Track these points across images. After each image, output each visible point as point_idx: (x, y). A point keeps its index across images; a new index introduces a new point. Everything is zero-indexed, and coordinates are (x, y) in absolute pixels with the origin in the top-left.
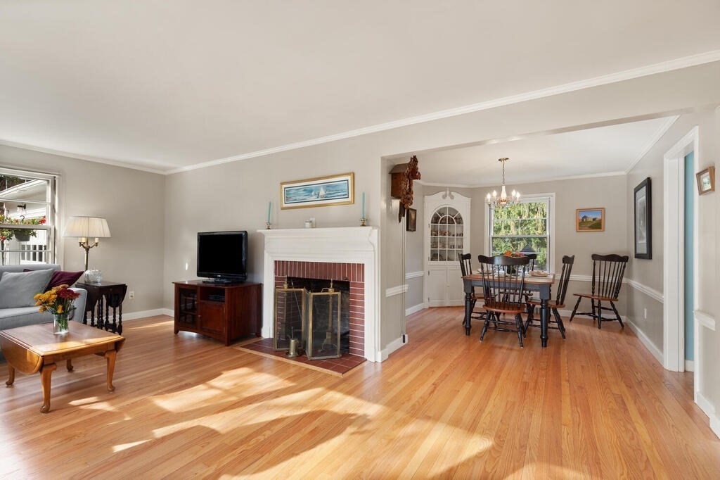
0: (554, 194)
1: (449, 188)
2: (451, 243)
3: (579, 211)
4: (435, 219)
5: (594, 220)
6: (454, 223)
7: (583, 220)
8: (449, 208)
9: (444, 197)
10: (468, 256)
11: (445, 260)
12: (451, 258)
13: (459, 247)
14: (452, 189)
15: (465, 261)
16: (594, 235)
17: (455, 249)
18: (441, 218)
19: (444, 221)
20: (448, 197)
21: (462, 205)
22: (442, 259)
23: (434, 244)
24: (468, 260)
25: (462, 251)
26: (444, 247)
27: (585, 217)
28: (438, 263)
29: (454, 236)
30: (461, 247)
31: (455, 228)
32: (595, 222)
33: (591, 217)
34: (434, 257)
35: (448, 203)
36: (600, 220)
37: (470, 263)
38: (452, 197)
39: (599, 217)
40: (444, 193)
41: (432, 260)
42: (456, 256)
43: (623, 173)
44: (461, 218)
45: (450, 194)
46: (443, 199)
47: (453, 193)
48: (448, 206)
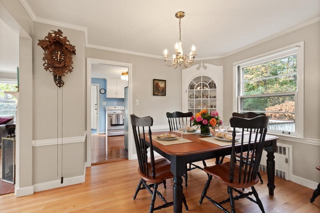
1: (203, 60)
4: (192, 86)
9: (198, 69)
14: (205, 61)
17: (209, 108)
18: (197, 85)
20: (202, 68)
35: (202, 73)
38: (205, 68)
40: (197, 65)
45: (204, 66)
46: (197, 70)
47: (206, 65)
48: (202, 75)
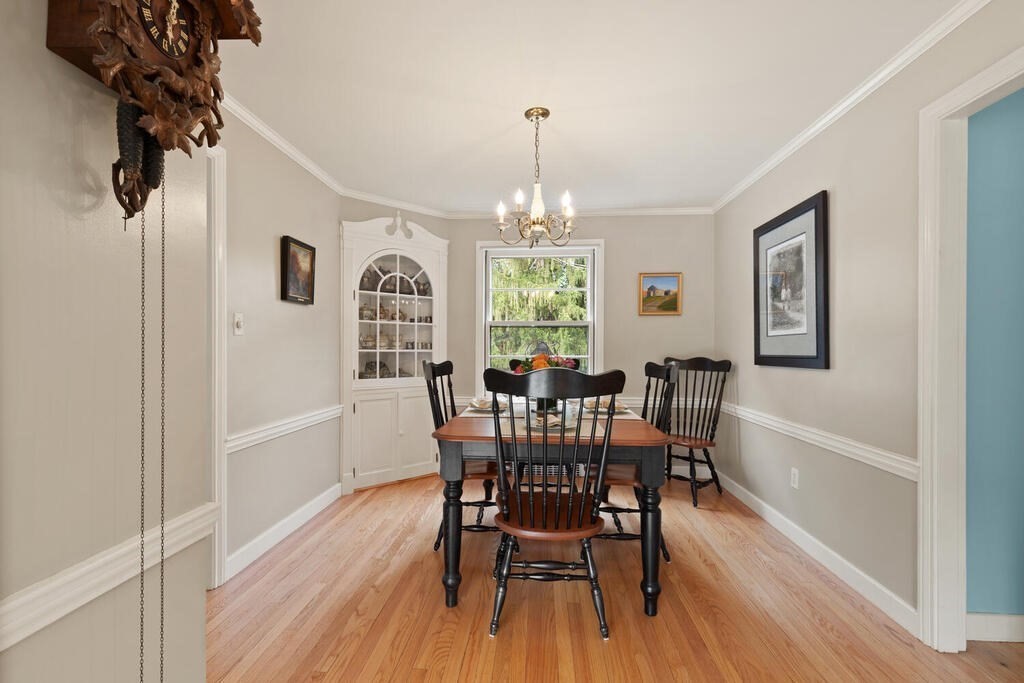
0: (602, 242)
1: (402, 211)
2: (407, 339)
3: (645, 275)
4: (369, 281)
5: (667, 293)
6: (412, 293)
7: (649, 293)
8: (401, 257)
9: (391, 230)
10: (446, 368)
11: (395, 376)
12: (405, 369)
13: (424, 346)
14: (408, 216)
15: (438, 379)
16: (663, 322)
17: (416, 350)
18: (384, 278)
19: (388, 288)
20: (399, 233)
21: (430, 255)
22: (386, 372)
23: (367, 339)
24: (445, 378)
25: (430, 354)
26: (391, 345)
27: (652, 288)
28: (377, 383)
29: (412, 320)
30: (428, 345)
31: (416, 304)
32: (667, 298)
33: (662, 287)
34: (368, 368)
35: (399, 246)
36: (676, 295)
37: (450, 385)
38: (409, 234)
39: (673, 289)
40: (389, 221)
41: (361, 376)
42: (416, 366)
43: (710, 211)
44: (429, 283)
45: (404, 225)
46: (387, 235)
47: (410, 225)
48: (399, 253)
